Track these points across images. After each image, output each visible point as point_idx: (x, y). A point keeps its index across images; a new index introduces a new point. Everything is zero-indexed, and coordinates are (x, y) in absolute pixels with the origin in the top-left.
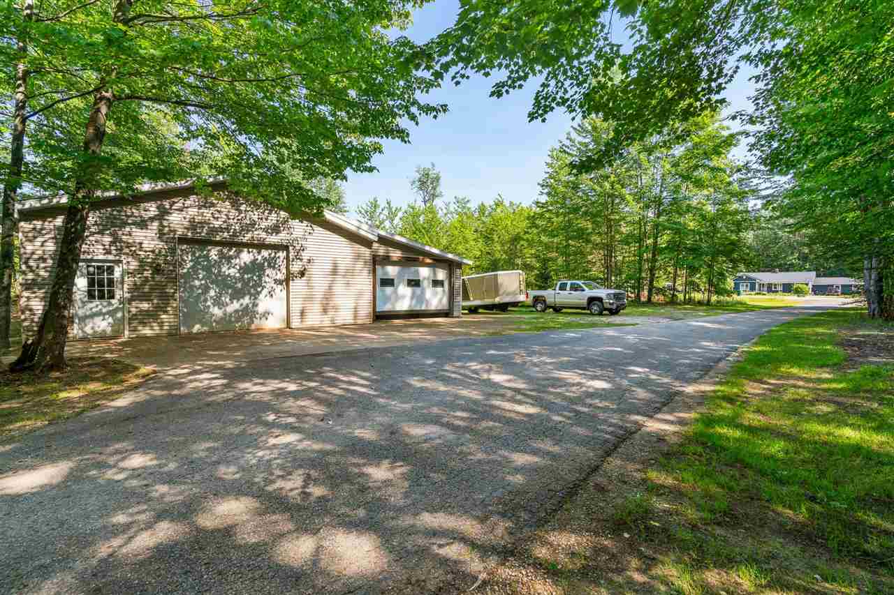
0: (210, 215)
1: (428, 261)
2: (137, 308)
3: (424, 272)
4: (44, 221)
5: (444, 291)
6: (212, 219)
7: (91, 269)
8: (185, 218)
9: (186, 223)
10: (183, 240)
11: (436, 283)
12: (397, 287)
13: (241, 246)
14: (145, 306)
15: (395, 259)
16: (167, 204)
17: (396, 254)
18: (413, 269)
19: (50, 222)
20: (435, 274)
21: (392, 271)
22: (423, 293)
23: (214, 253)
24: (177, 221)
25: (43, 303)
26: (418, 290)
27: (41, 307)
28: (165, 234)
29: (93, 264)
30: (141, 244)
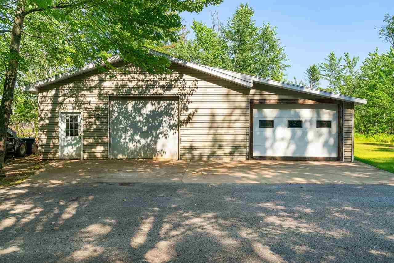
0: (127, 79)
1: (310, 102)
2: (87, 141)
3: (306, 114)
4: (47, 92)
5: (330, 132)
6: (128, 82)
7: (68, 118)
8: (113, 83)
9: (114, 87)
10: (112, 98)
11: (321, 124)
12: (276, 128)
13: (147, 99)
14: (91, 140)
15: (272, 102)
16: (103, 75)
17: (273, 98)
18: (292, 111)
19: (50, 92)
20: (319, 115)
21: (270, 114)
22: (305, 134)
23: (130, 106)
24: (109, 86)
25: (46, 137)
26: (298, 131)
27: (46, 140)
28: (102, 94)
29: (68, 115)
30: (90, 102)
